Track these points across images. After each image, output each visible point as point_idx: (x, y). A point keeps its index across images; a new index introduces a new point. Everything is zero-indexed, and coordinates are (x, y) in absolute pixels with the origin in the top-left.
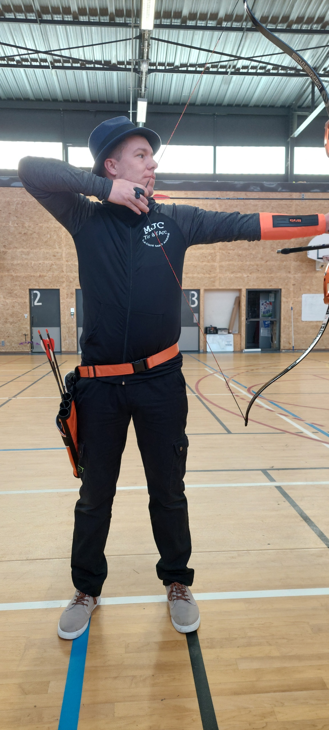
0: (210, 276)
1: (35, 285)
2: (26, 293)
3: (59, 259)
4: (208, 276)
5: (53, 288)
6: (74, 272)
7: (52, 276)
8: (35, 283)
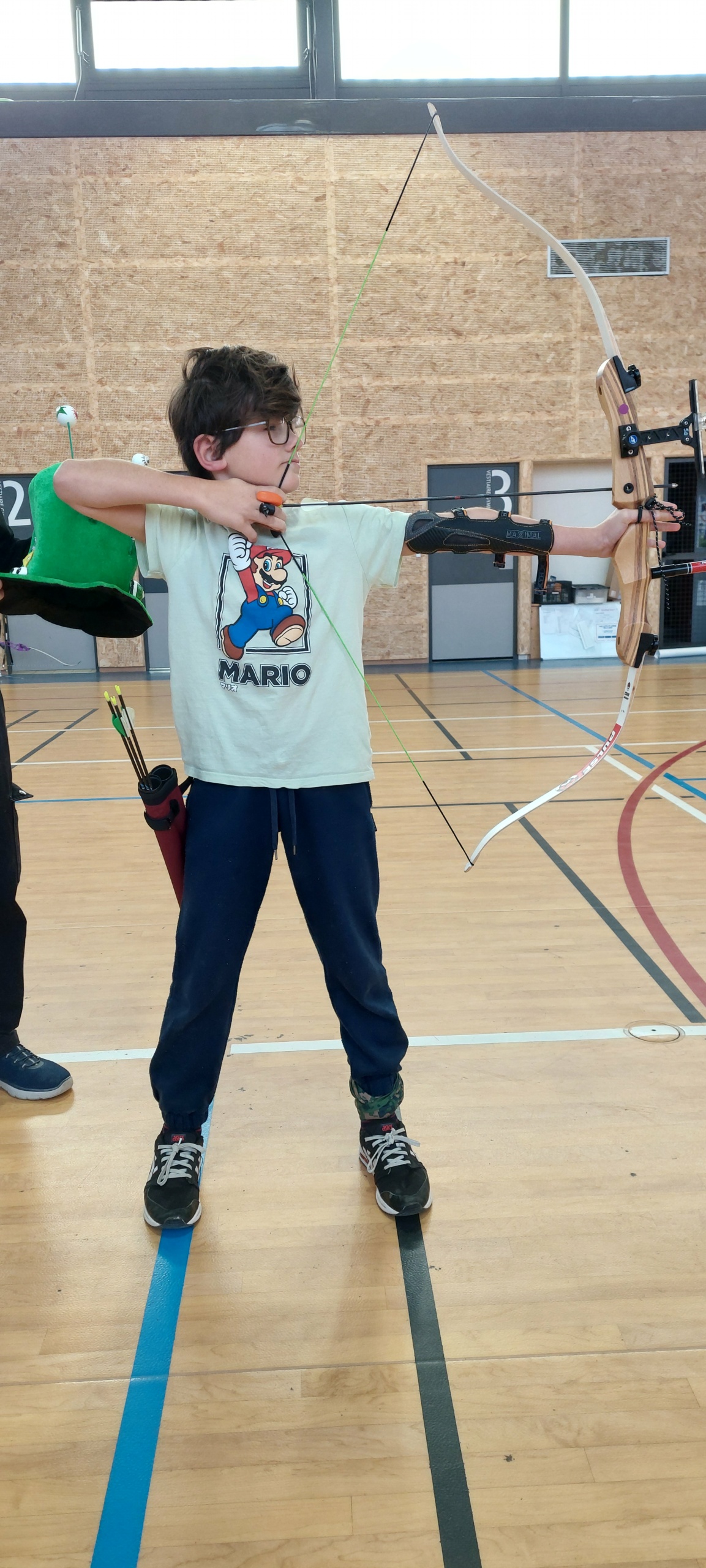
0: (550, 418)
1: (6, 461)
3: (75, 376)
4: (546, 418)
6: (123, 418)
7: (58, 432)
8: (5, 456)
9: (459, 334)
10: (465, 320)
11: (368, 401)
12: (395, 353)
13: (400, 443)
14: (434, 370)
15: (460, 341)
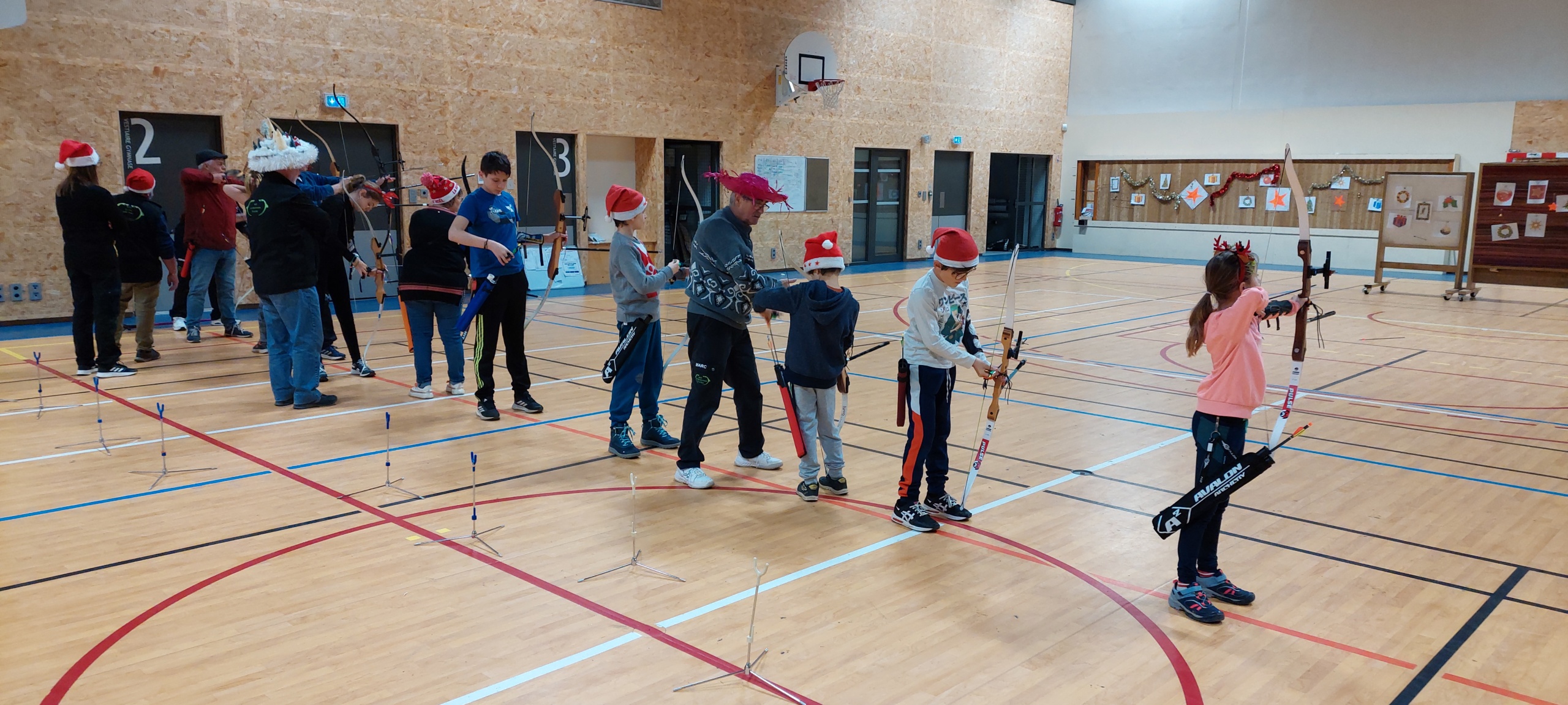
0: (595, 103)
1: (140, 100)
2: (110, 123)
3: (214, 23)
5: (200, 111)
6: (262, 67)
7: (197, 75)
8: (139, 94)
9: (535, 31)
10: (540, 21)
11: (471, 75)
12: (491, 40)
13: (496, 111)
14: (518, 56)
15: (536, 37)
